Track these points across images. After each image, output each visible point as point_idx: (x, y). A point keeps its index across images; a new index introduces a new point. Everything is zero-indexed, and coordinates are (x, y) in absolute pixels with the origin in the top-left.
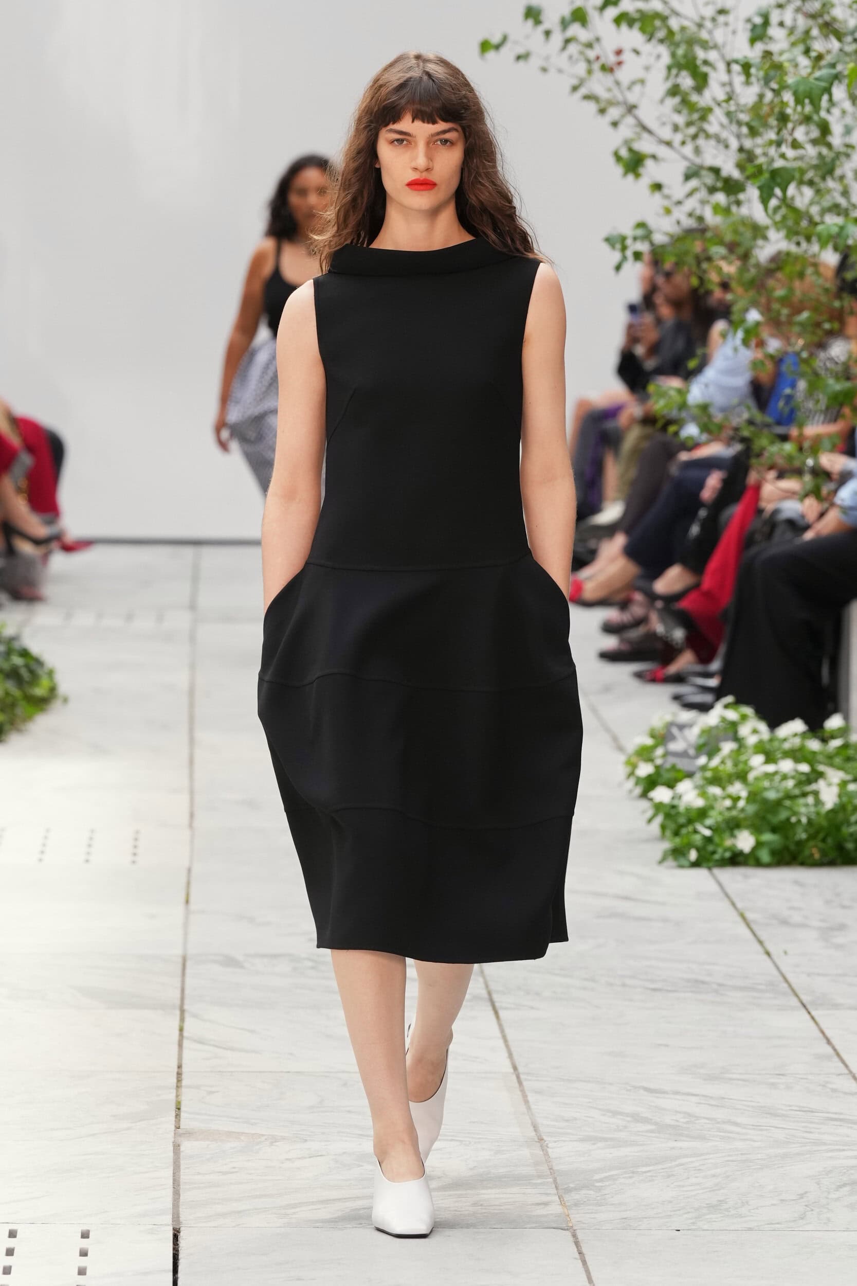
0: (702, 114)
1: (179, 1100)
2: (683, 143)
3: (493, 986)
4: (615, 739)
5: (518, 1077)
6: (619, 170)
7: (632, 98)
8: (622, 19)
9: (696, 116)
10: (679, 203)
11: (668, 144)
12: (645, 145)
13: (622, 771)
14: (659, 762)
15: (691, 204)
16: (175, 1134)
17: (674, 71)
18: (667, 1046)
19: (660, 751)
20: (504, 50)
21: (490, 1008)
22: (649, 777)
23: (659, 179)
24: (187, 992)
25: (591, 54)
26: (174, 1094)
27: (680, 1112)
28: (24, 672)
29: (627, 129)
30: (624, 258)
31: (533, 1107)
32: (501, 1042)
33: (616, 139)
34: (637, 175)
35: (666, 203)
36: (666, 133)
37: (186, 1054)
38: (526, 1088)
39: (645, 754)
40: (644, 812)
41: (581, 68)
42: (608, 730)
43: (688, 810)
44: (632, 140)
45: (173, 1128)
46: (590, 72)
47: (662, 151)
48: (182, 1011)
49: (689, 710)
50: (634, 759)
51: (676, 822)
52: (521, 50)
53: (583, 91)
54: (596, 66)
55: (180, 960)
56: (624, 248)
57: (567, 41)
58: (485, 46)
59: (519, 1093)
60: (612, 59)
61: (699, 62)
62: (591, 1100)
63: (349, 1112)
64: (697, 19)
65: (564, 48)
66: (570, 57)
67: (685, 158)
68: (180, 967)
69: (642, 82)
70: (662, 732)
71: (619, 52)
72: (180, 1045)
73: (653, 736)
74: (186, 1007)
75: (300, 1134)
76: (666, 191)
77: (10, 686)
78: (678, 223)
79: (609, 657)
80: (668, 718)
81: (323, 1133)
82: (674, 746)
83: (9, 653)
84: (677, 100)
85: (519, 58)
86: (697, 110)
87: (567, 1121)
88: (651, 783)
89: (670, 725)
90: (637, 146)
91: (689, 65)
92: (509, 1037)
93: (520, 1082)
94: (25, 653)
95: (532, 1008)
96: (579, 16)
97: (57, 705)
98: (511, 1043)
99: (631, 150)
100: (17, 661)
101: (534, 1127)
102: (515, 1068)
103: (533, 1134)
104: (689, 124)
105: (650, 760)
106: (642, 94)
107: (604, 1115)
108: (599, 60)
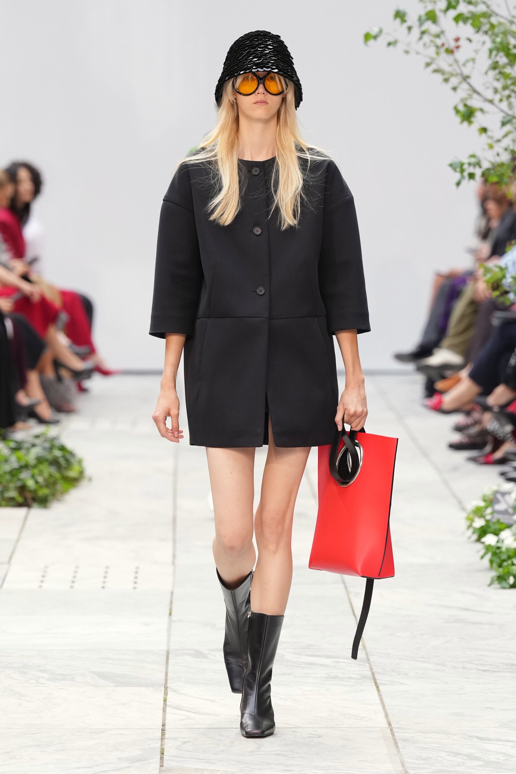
0: (514, 81)
1: (163, 748)
2: (501, 100)
3: (375, 669)
4: (460, 502)
5: (391, 730)
6: (458, 119)
7: (466, 72)
8: (459, 18)
9: (509, 82)
10: (499, 141)
11: (491, 102)
12: (475, 102)
13: (464, 524)
14: (488, 517)
15: (507, 142)
16: (160, 770)
17: (494, 53)
18: (493, 708)
19: (489, 510)
20: (380, 39)
21: (374, 684)
22: (482, 527)
23: (485, 125)
24: (169, 675)
25: (439, 42)
26: (160, 744)
27: (500, 753)
28: (62, 461)
29: (463, 92)
30: (463, 177)
31: (401, 750)
32: (380, 707)
33: (456, 99)
34: (470, 122)
35: (490, 141)
36: (489, 94)
37: (168, 716)
38: (397, 738)
39: (478, 512)
40: (478, 551)
41: (432, 51)
42: (455, 496)
43: (508, 550)
44: (466, 99)
45: (158, 766)
46: (438, 53)
47: (487, 107)
48: (166, 688)
49: (508, 483)
50: (471, 516)
51: (500, 558)
52: (391, 39)
53: (434, 67)
54: (442, 50)
55: (165, 653)
56: (462, 171)
57: (423, 33)
58: (367, 37)
59: (393, 741)
60: (452, 44)
61: (511, 47)
62: (439, 746)
63: (277, 754)
64: (510, 18)
65: (421, 38)
66: (425, 44)
67: (502, 111)
68: (165, 657)
69: (473, 60)
70: (491, 497)
71: (457, 40)
72: (164, 711)
73: (485, 501)
74: (168, 685)
75: (244, 770)
76: (489, 133)
77: (53, 470)
78: (498, 155)
79: (456, 447)
80: (495, 488)
81: (260, 769)
82: (498, 507)
83: (51, 448)
84: (497, 71)
85: (389, 44)
86: (511, 78)
87: (424, 759)
88: (483, 532)
89: (496, 492)
90: (469, 103)
91: (504, 48)
92: (386, 704)
93: (393, 734)
94: (62, 448)
95: (401, 684)
96: (432, 17)
97: (84, 483)
98: (387, 708)
99: (465, 105)
100: (57, 453)
101: (402, 764)
102: (390, 724)
103: (401, 768)
104: (505, 88)
105: (482, 516)
106: (473, 68)
107: (450, 755)
108: (444, 46)
